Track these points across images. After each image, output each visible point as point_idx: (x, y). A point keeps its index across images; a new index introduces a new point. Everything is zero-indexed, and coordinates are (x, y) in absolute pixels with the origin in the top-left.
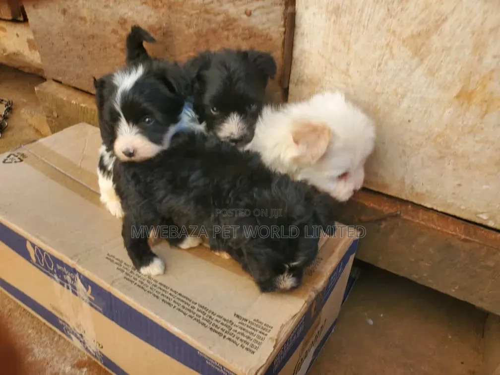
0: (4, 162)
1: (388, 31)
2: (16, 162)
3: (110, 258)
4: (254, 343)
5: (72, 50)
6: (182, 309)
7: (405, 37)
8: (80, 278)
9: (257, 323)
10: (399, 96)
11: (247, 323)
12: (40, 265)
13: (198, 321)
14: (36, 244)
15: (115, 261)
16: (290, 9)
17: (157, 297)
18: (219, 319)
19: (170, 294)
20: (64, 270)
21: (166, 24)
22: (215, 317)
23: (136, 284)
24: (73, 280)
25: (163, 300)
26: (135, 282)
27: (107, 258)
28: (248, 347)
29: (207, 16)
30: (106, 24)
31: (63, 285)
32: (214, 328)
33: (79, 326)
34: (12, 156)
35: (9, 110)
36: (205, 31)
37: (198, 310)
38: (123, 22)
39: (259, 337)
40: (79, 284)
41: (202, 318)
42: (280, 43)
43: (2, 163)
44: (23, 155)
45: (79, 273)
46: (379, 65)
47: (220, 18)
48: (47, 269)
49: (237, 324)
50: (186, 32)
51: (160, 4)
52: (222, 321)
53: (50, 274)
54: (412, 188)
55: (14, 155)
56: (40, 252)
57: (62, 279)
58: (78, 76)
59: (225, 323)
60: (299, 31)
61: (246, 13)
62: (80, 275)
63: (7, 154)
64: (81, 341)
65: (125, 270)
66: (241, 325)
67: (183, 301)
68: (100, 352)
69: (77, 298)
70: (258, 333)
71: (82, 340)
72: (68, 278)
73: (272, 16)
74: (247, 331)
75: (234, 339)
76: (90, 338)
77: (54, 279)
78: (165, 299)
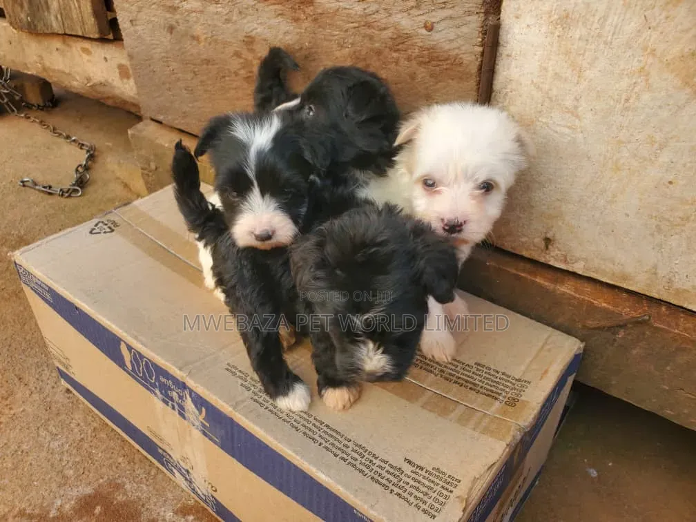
0: (91, 232)
1: (645, 49)
2: (105, 232)
3: (231, 369)
4: (434, 503)
5: (178, 80)
6: (330, 447)
7: (669, 57)
8: (191, 396)
9: (437, 474)
10: (656, 145)
11: (423, 473)
12: (138, 376)
13: (354, 466)
14: (133, 346)
15: (238, 374)
16: (492, 20)
17: (297, 430)
18: (383, 465)
19: (314, 425)
20: (170, 383)
21: (310, 43)
22: (377, 462)
23: (266, 408)
24: (181, 397)
25: (305, 433)
26: (266, 405)
27: (227, 369)
28: (426, 507)
29: (369, 31)
30: (226, 44)
31: (167, 403)
32: (376, 477)
33: (184, 459)
34: (100, 225)
35: (91, 157)
36: (364, 53)
37: (353, 450)
38: (249, 41)
39: (441, 494)
40: (189, 404)
41: (359, 462)
42: (474, 69)
43: (88, 234)
44: (114, 223)
45: (189, 389)
46: (627, 100)
47: (387, 34)
48: (146, 380)
49: (409, 473)
50: (338, 54)
51: (302, 16)
52: (388, 468)
53: (150, 387)
54: (670, 281)
55: (103, 222)
56: (138, 357)
57: (167, 395)
58: (185, 115)
59: (392, 471)
60: (503, 51)
61: (425, 27)
62: (191, 391)
63: (95, 221)
64: (186, 479)
65: (252, 388)
66: (414, 475)
67: (332, 436)
68: (212, 496)
69: (186, 422)
70: (438, 488)
71: (188, 478)
72: (174, 395)
73: (465, 29)
74: (423, 484)
75: (406, 495)
76: (200, 477)
77: (156, 394)
78: (307, 432)
